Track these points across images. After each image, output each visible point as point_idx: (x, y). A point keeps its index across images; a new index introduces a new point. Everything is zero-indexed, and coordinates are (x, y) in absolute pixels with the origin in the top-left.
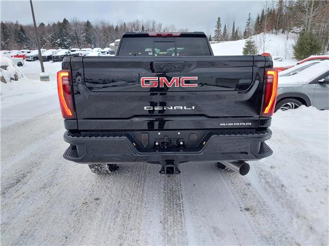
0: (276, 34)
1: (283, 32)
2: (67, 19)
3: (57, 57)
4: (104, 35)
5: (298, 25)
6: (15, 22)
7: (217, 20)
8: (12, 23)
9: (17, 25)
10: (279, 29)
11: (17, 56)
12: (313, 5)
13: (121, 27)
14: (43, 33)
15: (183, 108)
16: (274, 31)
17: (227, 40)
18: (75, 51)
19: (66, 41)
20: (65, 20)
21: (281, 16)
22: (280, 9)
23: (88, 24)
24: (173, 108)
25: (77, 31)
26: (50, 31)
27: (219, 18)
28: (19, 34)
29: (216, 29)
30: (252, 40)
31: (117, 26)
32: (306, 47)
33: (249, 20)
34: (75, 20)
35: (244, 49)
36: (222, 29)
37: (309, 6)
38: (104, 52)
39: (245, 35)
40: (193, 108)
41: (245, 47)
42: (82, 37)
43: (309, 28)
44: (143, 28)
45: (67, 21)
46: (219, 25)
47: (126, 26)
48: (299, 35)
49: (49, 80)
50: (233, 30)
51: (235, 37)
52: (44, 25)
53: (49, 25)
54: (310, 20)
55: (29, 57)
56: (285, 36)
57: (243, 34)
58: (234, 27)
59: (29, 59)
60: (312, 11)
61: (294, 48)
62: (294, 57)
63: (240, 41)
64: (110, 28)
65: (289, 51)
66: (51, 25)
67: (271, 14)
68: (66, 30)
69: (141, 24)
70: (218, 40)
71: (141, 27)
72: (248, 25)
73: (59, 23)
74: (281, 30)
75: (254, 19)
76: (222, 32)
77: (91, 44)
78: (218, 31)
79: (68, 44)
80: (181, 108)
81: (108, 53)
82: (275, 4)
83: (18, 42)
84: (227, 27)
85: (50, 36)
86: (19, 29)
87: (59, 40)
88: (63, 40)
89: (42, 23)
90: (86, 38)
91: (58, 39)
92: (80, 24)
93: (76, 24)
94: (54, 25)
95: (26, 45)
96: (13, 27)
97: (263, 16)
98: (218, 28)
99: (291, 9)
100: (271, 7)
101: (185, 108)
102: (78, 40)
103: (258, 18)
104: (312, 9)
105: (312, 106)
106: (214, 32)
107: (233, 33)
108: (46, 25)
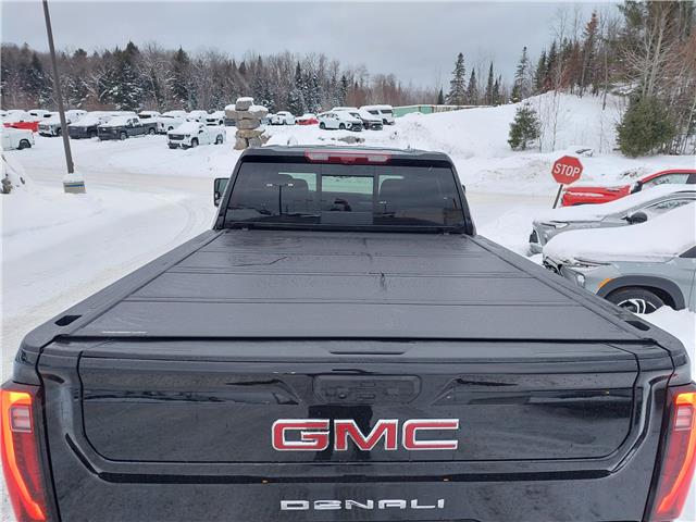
0: (581, 95)
1: (594, 91)
2: (135, 44)
3: (109, 130)
4: (215, 80)
5: (626, 79)
6: (20, 45)
7: (457, 59)
8: (15, 48)
9: (25, 51)
10: (586, 84)
11: (20, 125)
12: (660, 39)
13: (252, 64)
14: (83, 70)
15: (409, 504)
16: (576, 88)
17: (476, 104)
18: (149, 116)
19: (131, 91)
20: (131, 46)
21: (591, 57)
22: (590, 43)
23: (181, 56)
24: (376, 504)
25: (155, 71)
26: (96, 68)
27: (461, 55)
28: (30, 72)
29: (453, 77)
30: (530, 108)
31: (243, 64)
32: (643, 128)
33: (523, 62)
34: (153, 47)
35: (513, 125)
36: (467, 78)
37: (653, 41)
38: (213, 120)
39: (514, 95)
40: (441, 503)
41: (515, 122)
42: (167, 83)
43: (651, 88)
44: (299, 69)
45: (136, 49)
46: (460, 70)
47: (264, 65)
48: (627, 100)
49: (83, 191)
50: (490, 82)
51: (494, 98)
52: (85, 54)
53: (96, 54)
54: (654, 72)
55: (46, 128)
56: (598, 100)
57: (510, 91)
58: (491, 75)
59: (46, 132)
60: (658, 51)
61: (619, 129)
62: (618, 147)
63: (503, 106)
64: (229, 67)
65: (607, 134)
66: (101, 56)
67: (570, 51)
68: (133, 66)
69: (295, 60)
70: (458, 103)
71: (295, 68)
72: (521, 72)
73: (118, 53)
74: (591, 87)
75: (534, 60)
76: (467, 83)
77: (186, 99)
78: (457, 83)
79: (136, 97)
80: (402, 504)
81: (221, 122)
82: (580, 32)
83: (25, 89)
84: (476, 76)
85: (96, 79)
86: (31, 60)
87: (116, 88)
88: (126, 89)
89: (81, 50)
90: (176, 85)
91: (113, 85)
92: (163, 57)
93: (155, 55)
94: (107, 55)
95: (44, 96)
96: (16, 57)
97: (553, 55)
98: (458, 76)
99: (612, 43)
100: (570, 37)
101: (414, 503)
102: (157, 89)
103: (544, 59)
104: (658, 48)
105: (687, 309)
106: (450, 85)
107: (489, 89)
108: (90, 54)
